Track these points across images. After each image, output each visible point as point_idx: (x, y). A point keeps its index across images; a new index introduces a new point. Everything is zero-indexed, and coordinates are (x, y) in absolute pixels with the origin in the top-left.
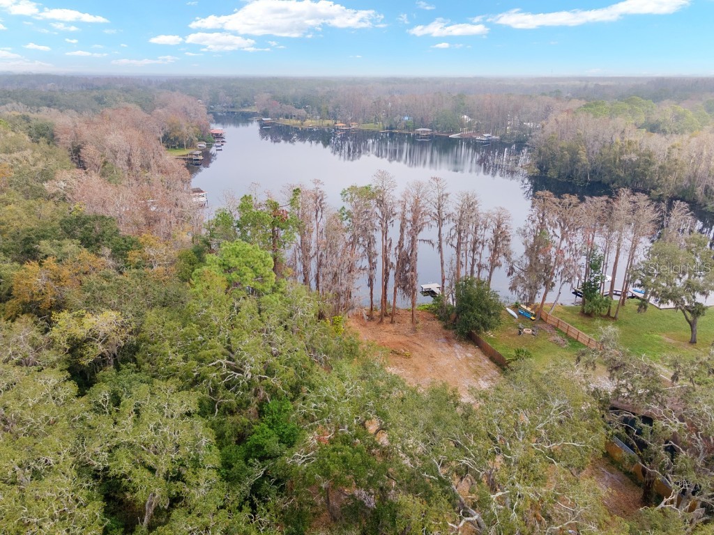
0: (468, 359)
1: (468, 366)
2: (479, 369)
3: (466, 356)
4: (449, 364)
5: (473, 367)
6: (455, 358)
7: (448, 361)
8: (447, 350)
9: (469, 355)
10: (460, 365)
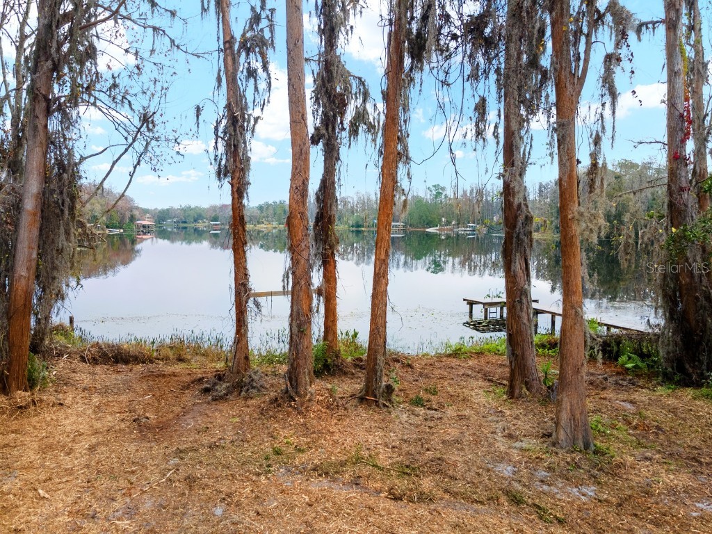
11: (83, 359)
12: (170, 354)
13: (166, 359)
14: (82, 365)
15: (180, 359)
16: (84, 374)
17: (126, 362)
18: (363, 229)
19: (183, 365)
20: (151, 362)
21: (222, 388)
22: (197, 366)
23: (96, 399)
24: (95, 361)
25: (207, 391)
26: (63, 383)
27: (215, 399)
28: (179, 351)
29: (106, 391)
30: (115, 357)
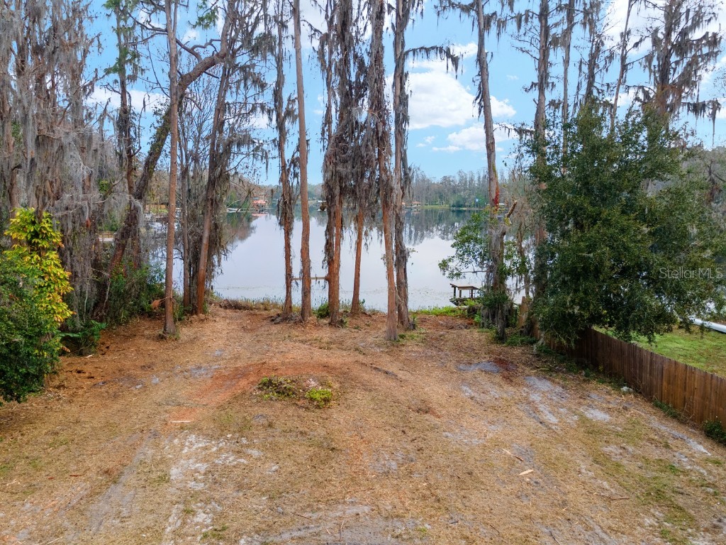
0: (593, 431)
1: (599, 460)
2: (665, 477)
3: (583, 420)
4: (497, 444)
5: (631, 466)
6: (532, 423)
7: (494, 431)
8: (495, 392)
9: (598, 416)
10: (557, 450)
11: (221, 306)
12: (262, 306)
13: (259, 309)
14: (220, 309)
15: (266, 309)
16: (222, 312)
17: (240, 309)
18: (464, 209)
19: (267, 312)
20: (252, 310)
21: (278, 320)
22: (273, 312)
23: (228, 321)
24: (226, 308)
25: (273, 320)
26: (214, 315)
27: (275, 324)
28: (266, 306)
29: (231, 318)
30: (235, 306)
